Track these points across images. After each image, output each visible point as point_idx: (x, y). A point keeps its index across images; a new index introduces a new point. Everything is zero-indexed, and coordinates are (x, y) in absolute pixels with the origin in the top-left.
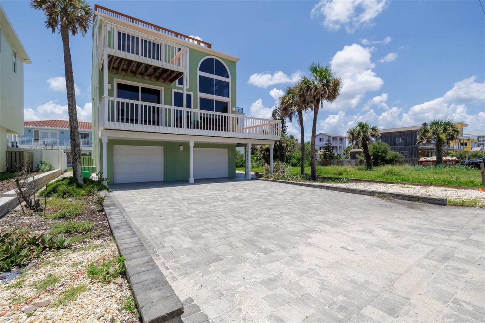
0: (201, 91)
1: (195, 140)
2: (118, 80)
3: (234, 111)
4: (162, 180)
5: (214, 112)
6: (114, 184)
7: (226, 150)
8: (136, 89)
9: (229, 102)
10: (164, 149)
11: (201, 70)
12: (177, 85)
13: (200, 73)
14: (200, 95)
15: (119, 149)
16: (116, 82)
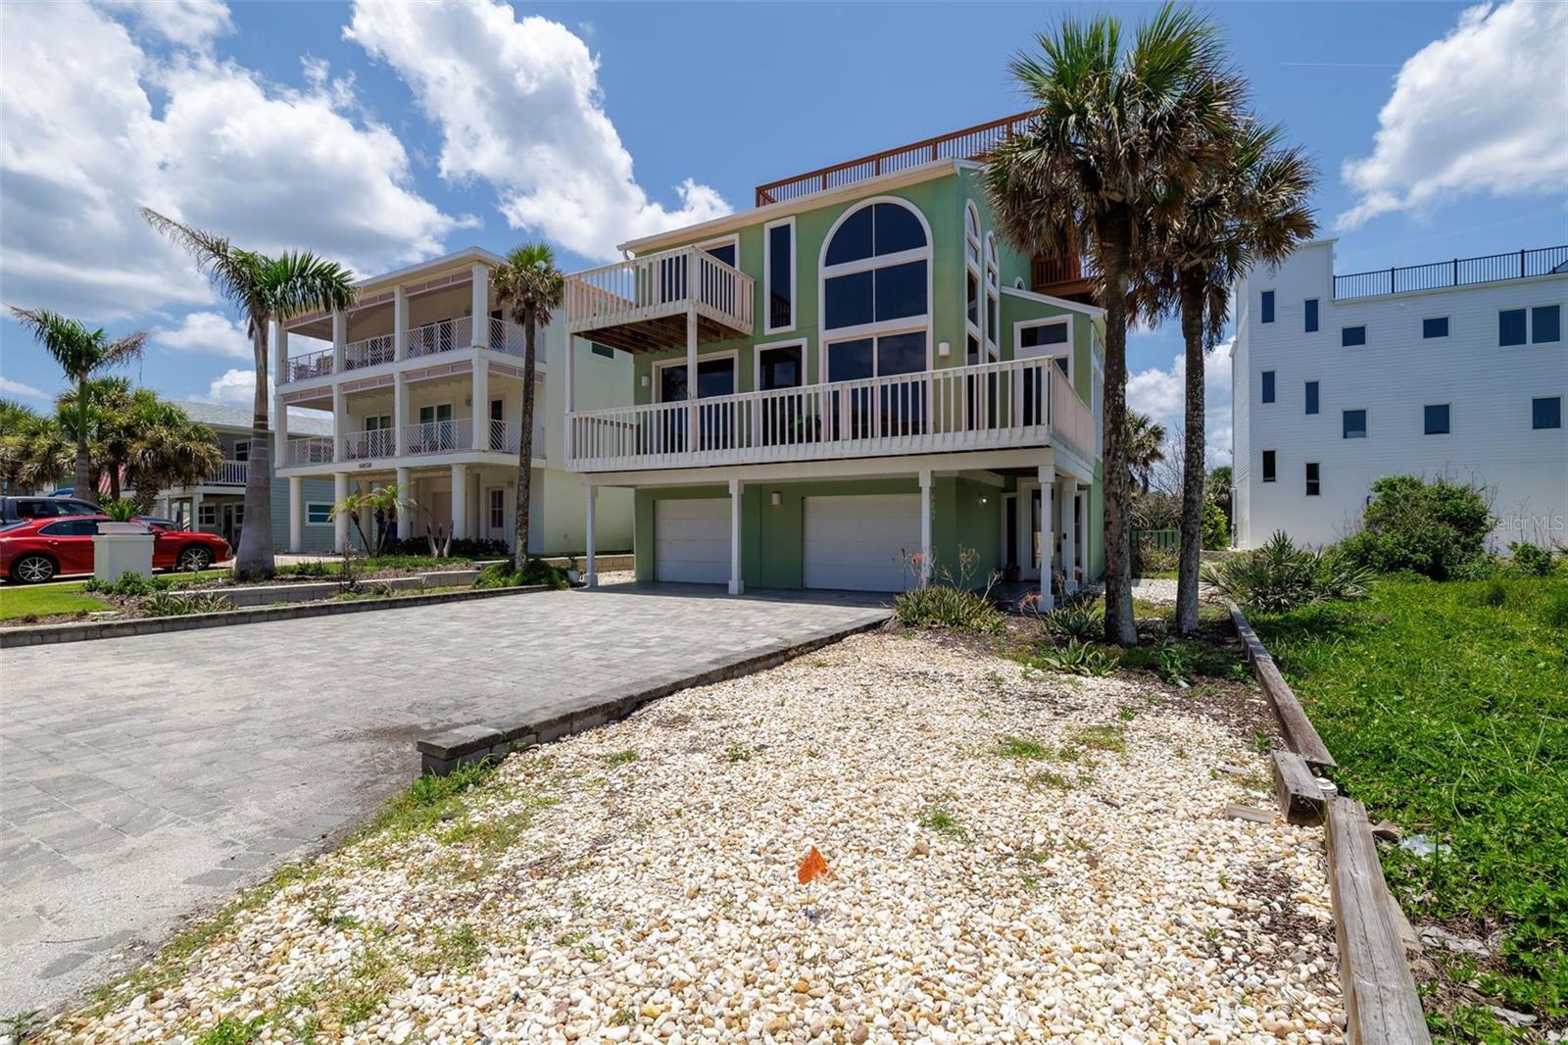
0: (829, 325)
2: (658, 363)
3: (945, 358)
5: (874, 378)
6: (656, 584)
9: (927, 327)
11: (830, 261)
12: (768, 331)
13: (826, 272)
14: (828, 337)
15: (667, 507)
16: (658, 367)
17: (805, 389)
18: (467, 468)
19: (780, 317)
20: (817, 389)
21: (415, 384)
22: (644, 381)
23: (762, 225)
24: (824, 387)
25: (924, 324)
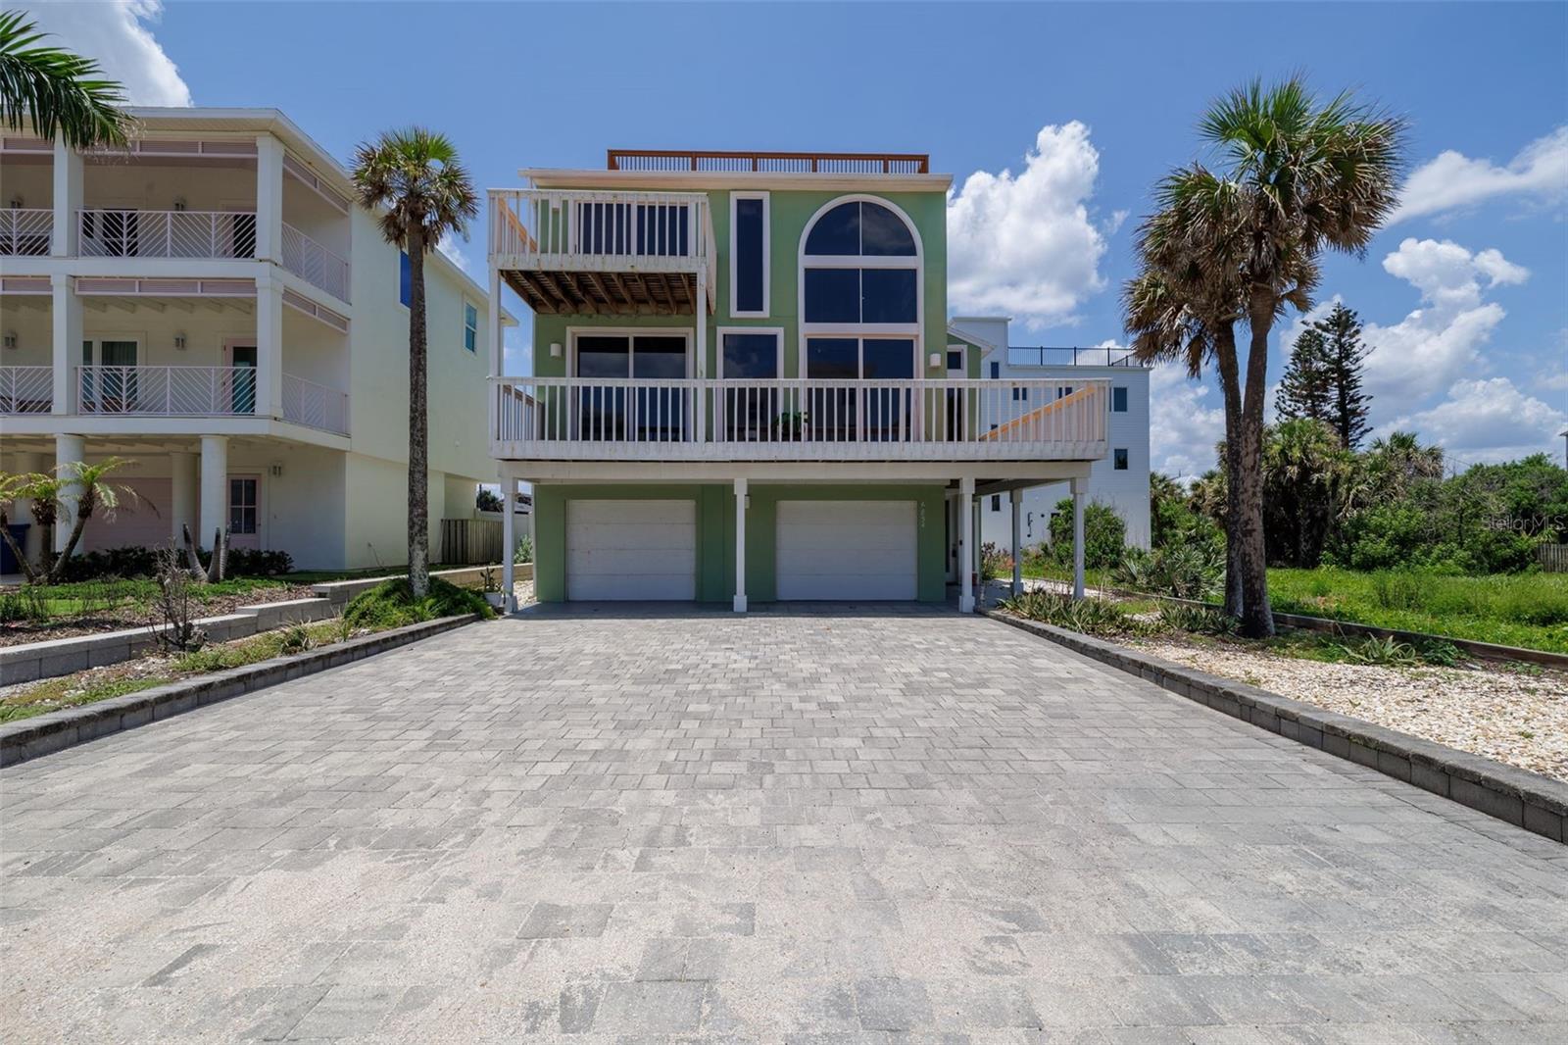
0: (810, 318)
1: (752, 477)
2: (576, 329)
3: (936, 368)
4: (692, 598)
5: (861, 379)
6: (569, 601)
7: (909, 506)
8: (618, 345)
9: (917, 336)
10: (697, 507)
11: (810, 250)
12: (734, 313)
13: (806, 261)
14: (808, 330)
15: (582, 511)
16: (573, 334)
17: (780, 382)
18: (229, 442)
19: (750, 297)
20: (793, 385)
21: (90, 298)
22: (555, 350)
23: (728, 192)
24: (803, 382)
25: (916, 333)
